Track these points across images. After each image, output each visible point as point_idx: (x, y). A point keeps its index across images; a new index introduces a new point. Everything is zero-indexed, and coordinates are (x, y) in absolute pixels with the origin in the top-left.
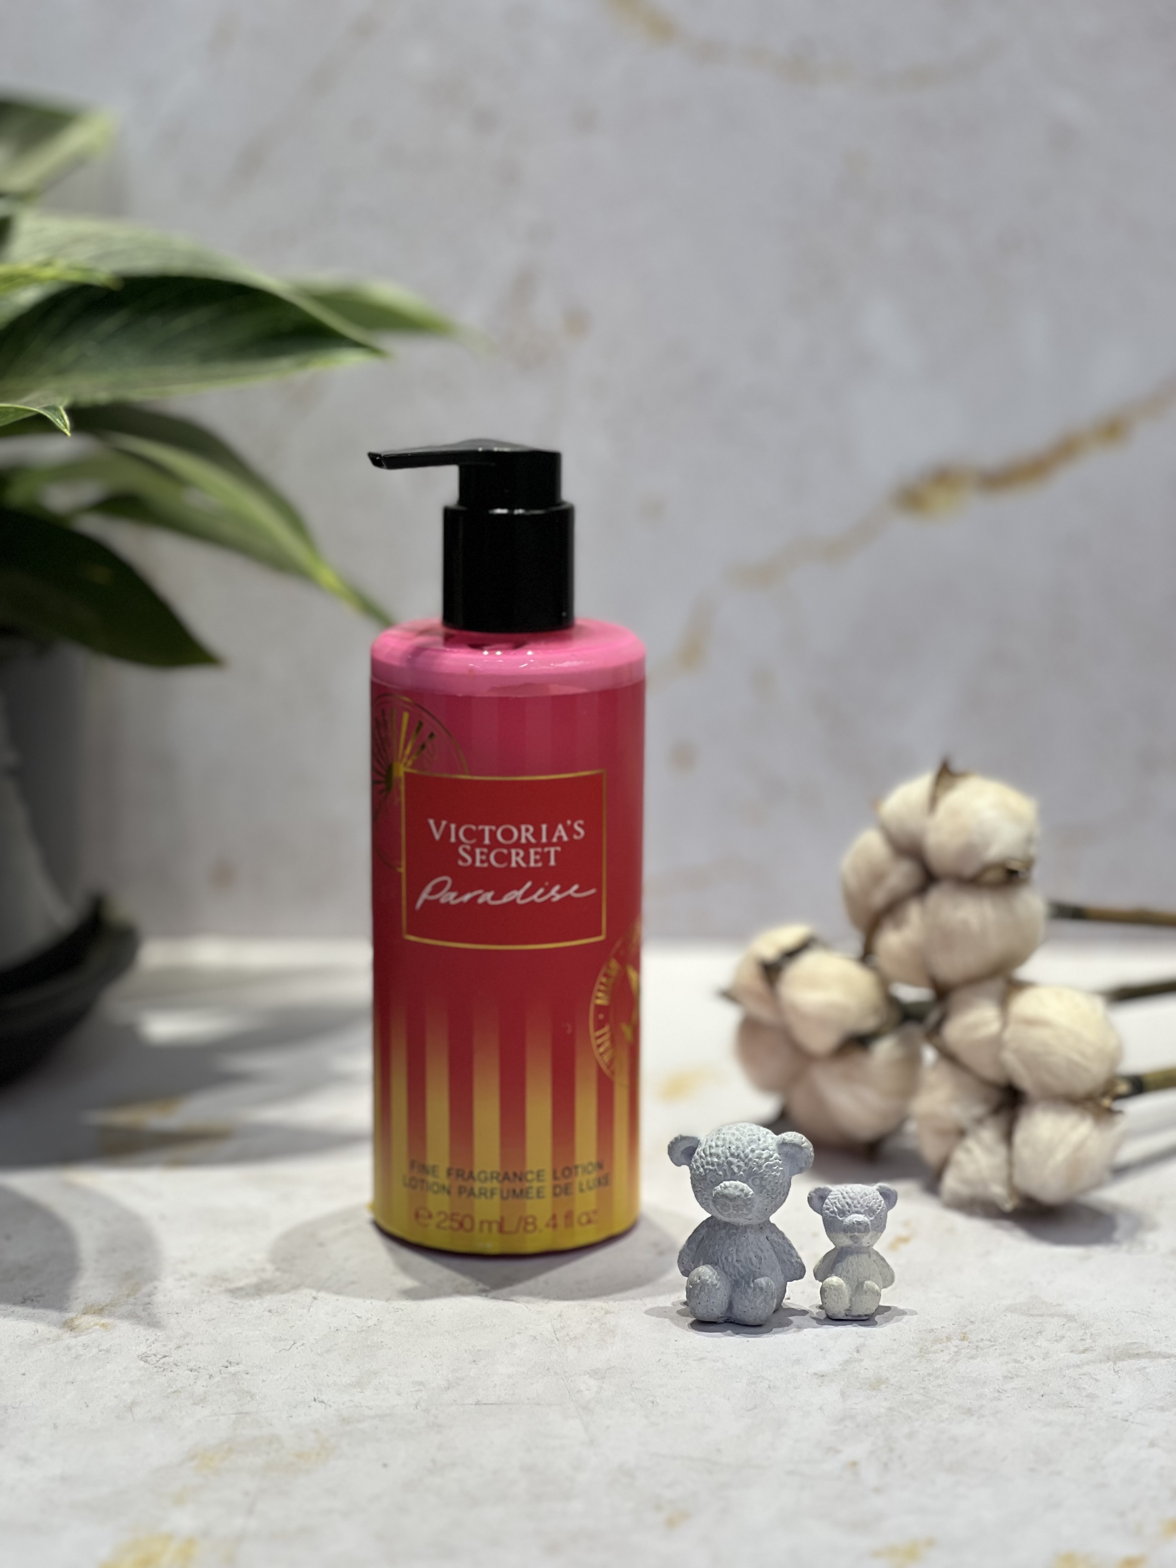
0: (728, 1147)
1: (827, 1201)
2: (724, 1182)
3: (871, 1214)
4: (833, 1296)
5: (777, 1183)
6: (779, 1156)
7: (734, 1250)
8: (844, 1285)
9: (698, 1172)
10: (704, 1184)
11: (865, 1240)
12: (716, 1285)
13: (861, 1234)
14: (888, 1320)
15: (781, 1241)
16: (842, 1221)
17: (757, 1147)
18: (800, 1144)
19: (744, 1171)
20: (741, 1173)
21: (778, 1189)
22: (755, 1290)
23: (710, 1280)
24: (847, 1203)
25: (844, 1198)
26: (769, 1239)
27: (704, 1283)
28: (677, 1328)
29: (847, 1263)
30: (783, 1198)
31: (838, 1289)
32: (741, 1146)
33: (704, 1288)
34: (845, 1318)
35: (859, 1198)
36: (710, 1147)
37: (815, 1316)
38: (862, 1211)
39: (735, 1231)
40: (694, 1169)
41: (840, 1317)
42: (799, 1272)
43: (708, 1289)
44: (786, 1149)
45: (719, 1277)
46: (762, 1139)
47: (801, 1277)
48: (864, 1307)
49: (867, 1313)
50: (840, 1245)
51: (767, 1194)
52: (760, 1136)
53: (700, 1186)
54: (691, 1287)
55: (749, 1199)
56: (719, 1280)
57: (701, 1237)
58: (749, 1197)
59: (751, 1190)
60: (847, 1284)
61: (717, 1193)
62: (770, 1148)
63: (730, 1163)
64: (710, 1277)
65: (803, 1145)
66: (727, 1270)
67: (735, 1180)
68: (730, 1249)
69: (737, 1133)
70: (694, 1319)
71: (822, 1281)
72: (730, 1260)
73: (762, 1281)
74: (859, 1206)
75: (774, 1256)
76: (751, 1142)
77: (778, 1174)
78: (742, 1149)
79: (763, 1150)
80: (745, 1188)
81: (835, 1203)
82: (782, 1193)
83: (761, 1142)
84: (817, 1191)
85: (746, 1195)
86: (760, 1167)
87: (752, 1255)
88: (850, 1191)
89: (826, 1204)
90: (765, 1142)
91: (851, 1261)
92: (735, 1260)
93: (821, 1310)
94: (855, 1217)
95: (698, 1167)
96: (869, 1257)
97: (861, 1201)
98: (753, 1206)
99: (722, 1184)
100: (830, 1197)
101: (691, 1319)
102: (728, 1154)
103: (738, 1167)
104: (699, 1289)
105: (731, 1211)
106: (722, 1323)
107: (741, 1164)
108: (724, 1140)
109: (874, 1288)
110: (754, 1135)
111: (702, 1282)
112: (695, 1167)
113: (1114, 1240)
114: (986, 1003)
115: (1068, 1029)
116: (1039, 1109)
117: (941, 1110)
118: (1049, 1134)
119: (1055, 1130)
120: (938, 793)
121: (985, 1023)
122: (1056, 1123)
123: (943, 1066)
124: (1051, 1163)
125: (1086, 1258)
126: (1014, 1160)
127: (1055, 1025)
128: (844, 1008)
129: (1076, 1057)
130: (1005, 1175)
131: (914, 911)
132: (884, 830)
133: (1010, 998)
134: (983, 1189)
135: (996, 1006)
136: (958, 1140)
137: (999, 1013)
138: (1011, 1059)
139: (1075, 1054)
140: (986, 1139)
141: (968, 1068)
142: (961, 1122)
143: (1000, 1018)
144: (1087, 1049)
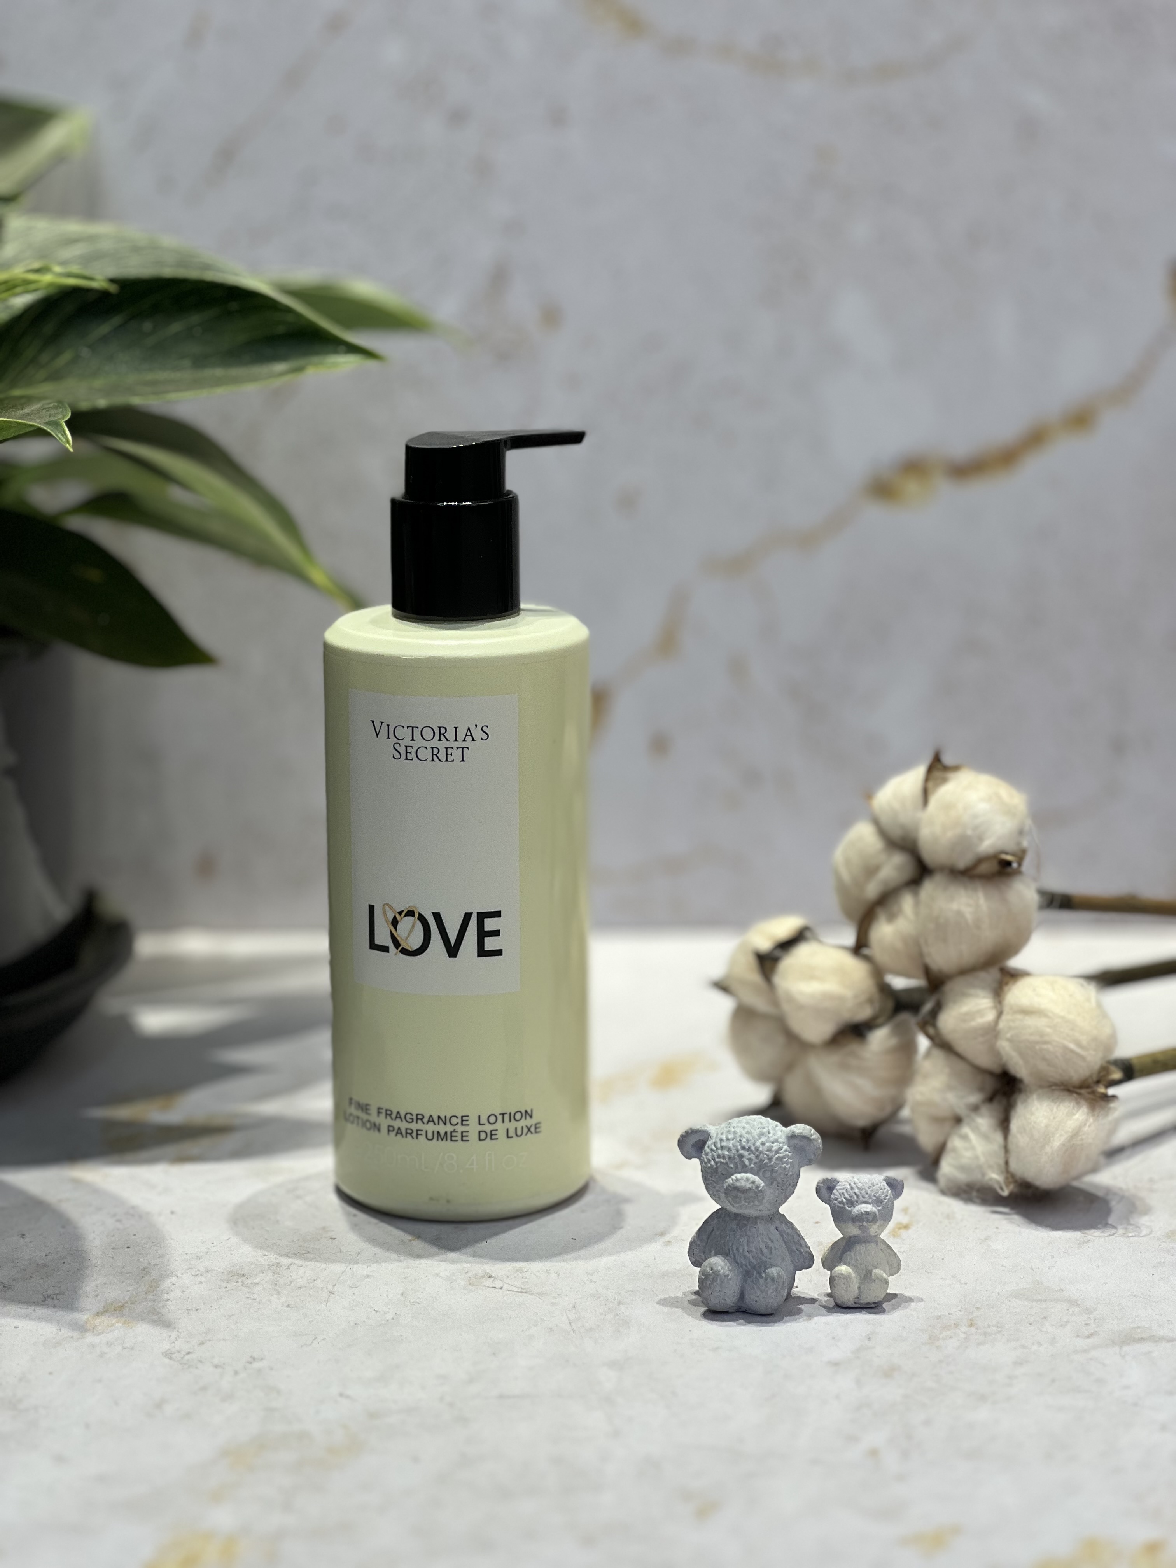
0: (738, 1140)
1: (835, 1191)
2: (736, 1175)
3: (879, 1204)
4: (842, 1285)
5: (787, 1175)
6: (788, 1148)
7: (744, 1240)
8: (853, 1274)
9: (709, 1165)
10: (715, 1176)
11: (873, 1229)
12: (728, 1276)
13: (869, 1224)
14: (895, 1308)
15: (790, 1231)
16: (850, 1211)
17: (767, 1140)
18: (809, 1136)
19: (755, 1163)
20: (752, 1165)
21: (788, 1181)
22: (766, 1279)
23: (722, 1271)
24: (855, 1194)
25: (852, 1188)
26: (779, 1229)
27: (716, 1274)
28: (690, 1318)
29: (856, 1251)
30: (792, 1189)
31: (847, 1277)
32: (751, 1139)
33: (717, 1279)
34: (854, 1306)
35: (867, 1189)
36: (721, 1140)
37: (824, 1303)
38: (870, 1201)
39: (745, 1222)
40: (705, 1161)
41: (850, 1304)
42: (807, 1262)
43: (720, 1279)
44: (795, 1141)
45: (730, 1268)
46: (772, 1132)
47: (810, 1266)
48: (873, 1294)
49: (876, 1300)
50: (849, 1235)
51: (778, 1186)
52: (770, 1128)
53: (711, 1179)
54: (703, 1277)
55: (761, 1191)
56: (730, 1271)
57: (711, 1228)
58: (760, 1189)
59: (761, 1182)
60: (856, 1272)
61: (729, 1186)
62: (779, 1140)
63: (741, 1156)
64: (722, 1268)
65: (812, 1137)
66: (738, 1261)
67: (746, 1172)
68: (741, 1240)
69: (747, 1126)
70: (706, 1309)
71: (830, 1268)
72: (741, 1251)
73: (773, 1271)
74: (867, 1196)
75: (784, 1246)
76: (761, 1135)
77: (788, 1166)
78: (753, 1142)
79: (773, 1143)
80: (756, 1180)
81: (843, 1193)
82: (791, 1185)
83: (771, 1135)
84: (825, 1181)
85: (757, 1187)
86: (770, 1159)
87: (763, 1246)
88: (858, 1182)
89: (834, 1195)
90: (774, 1134)
91: (860, 1249)
92: (746, 1251)
93: (829, 1298)
94: (863, 1207)
95: (709, 1160)
96: (877, 1245)
97: (869, 1191)
98: (764, 1198)
99: (733, 1177)
100: (838, 1187)
101: (704, 1309)
102: (739, 1147)
103: (750, 1159)
104: (711, 1280)
105: (743, 1203)
106: (734, 1312)
107: (752, 1156)
108: (735, 1133)
109: (882, 1276)
110: (764, 1128)
111: (713, 1272)
112: (706, 1160)
113: (1111, 1225)
114: (981, 993)
115: (1063, 1018)
116: (1035, 1096)
117: (937, 1097)
118: (1045, 1121)
119: (1052, 1118)
120: (930, 785)
121: (980, 1013)
122: (1052, 1111)
123: (938, 1054)
124: (1048, 1149)
125: (1084, 1242)
126: (1011, 1146)
127: (1050, 1014)
128: (841, 998)
129: (1072, 1046)
130: (1002, 1162)
131: (907, 902)
132: (876, 822)
133: (1006, 988)
134: (980, 1176)
135: (992, 995)
136: (952, 1128)
137: (995, 1002)
138: (1006, 1048)
139: (1070, 1043)
140: (982, 1126)
141: (963, 1057)
142: (957, 1109)
143: (995, 1007)
144: (1082, 1038)
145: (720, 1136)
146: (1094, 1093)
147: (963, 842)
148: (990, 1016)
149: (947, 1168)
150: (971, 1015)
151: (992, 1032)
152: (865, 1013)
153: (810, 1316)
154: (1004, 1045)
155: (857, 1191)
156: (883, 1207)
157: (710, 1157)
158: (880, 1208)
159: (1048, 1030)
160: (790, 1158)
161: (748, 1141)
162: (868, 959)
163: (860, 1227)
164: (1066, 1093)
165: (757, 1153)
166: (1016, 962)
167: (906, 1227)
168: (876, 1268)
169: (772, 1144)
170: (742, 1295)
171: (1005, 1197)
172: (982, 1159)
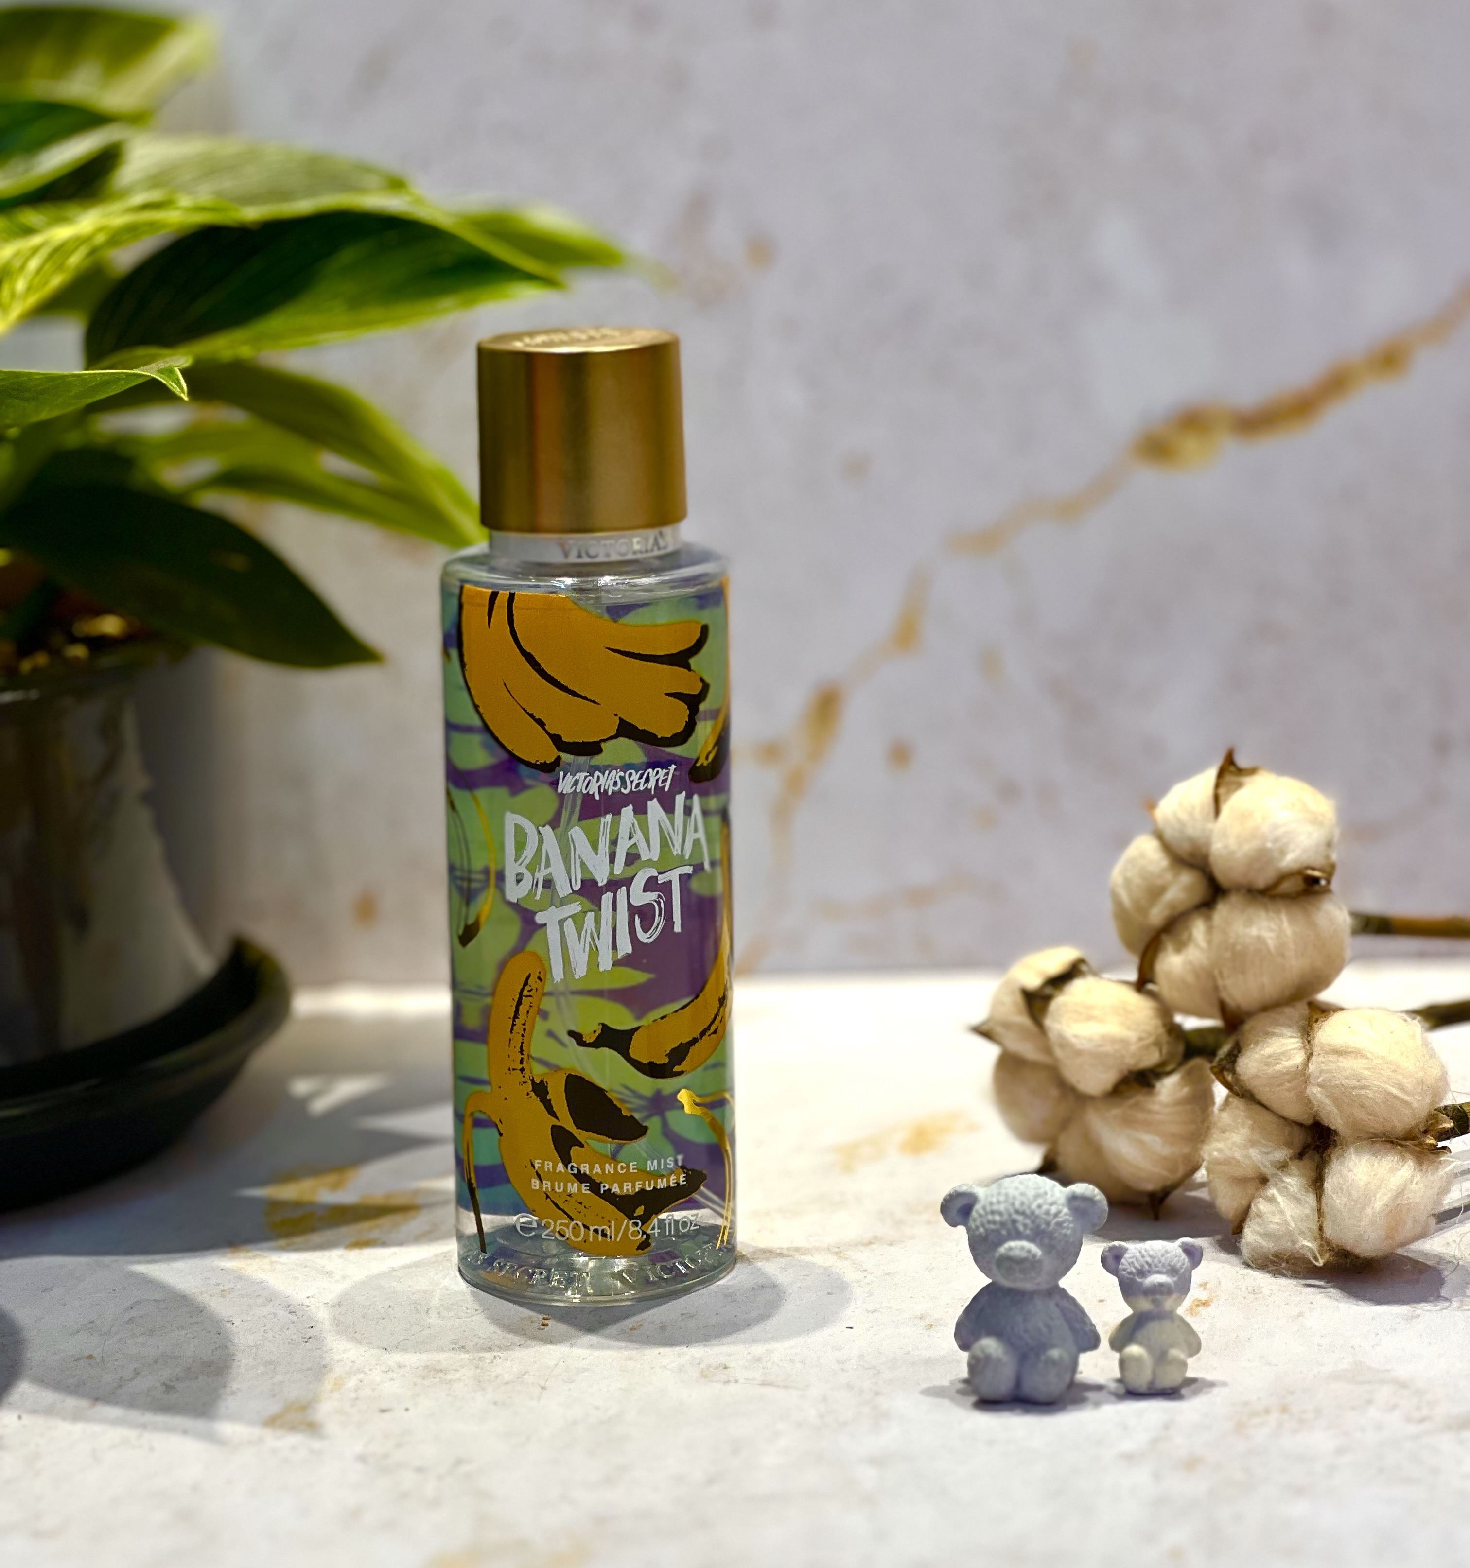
1: (1123, 1261)
5: (1067, 1242)
7: (1019, 1318)
14: (1196, 1393)
19: (1031, 1229)
20: (1028, 1232)
24: (1147, 1263)
25: (1143, 1257)
27: (988, 1358)
28: (958, 1409)
31: (1138, 1360)
35: (1160, 1256)
36: (991, 1204)
37: (1113, 1390)
41: (1143, 1389)
44: (1077, 1203)
46: (1049, 1193)
48: (1169, 1379)
63: (1014, 1222)
73: (1055, 1353)
74: (1160, 1265)
76: (1037, 1196)
79: (1052, 1204)
81: (1132, 1263)
84: (1111, 1249)
85: (1034, 1256)
86: (1048, 1224)
87: (1041, 1325)
89: (1123, 1264)
91: (1153, 1327)
97: (1163, 1260)
100: (1126, 1256)
102: (1012, 1210)
103: (1025, 1226)
107: (1028, 1221)
108: (1007, 1195)
113: (1443, 1297)
114: (1287, 1032)
115: (1383, 1058)
116: (1352, 1150)
117: (1238, 1155)
118: (1365, 1178)
119: (1373, 1174)
120: (1222, 791)
121: (1287, 1055)
122: (1373, 1165)
124: (1369, 1211)
125: (1413, 1317)
126: (1324, 1208)
127: (1369, 1055)
128: (1124, 1042)
129: (1394, 1091)
130: (1315, 1228)
131: (1198, 929)
132: (1159, 836)
133: (1316, 1026)
134: (1289, 1244)
135: (1299, 1034)
136: (1257, 1189)
137: (1303, 1043)
138: (1319, 1095)
139: (1393, 1086)
140: (1292, 1186)
141: (1268, 1106)
142: (1262, 1168)
143: (1304, 1047)
144: (1405, 1080)
146: (1420, 1144)
147: (1262, 856)
148: (1298, 1058)
149: (1251, 1236)
150: (1277, 1058)
151: (1301, 1075)
152: (1152, 1058)
153: (1097, 1404)
154: (1315, 1092)
155: (1149, 1259)
156: (1180, 1279)
158: (1175, 1279)
159: (1366, 1072)
161: (1022, 1204)
162: (1152, 995)
163: (1155, 1302)
164: (1389, 1145)
165: (1033, 1218)
166: (1325, 996)
167: (1205, 1304)
170: (1018, 1383)
171: (1320, 1268)
172: (1293, 1225)
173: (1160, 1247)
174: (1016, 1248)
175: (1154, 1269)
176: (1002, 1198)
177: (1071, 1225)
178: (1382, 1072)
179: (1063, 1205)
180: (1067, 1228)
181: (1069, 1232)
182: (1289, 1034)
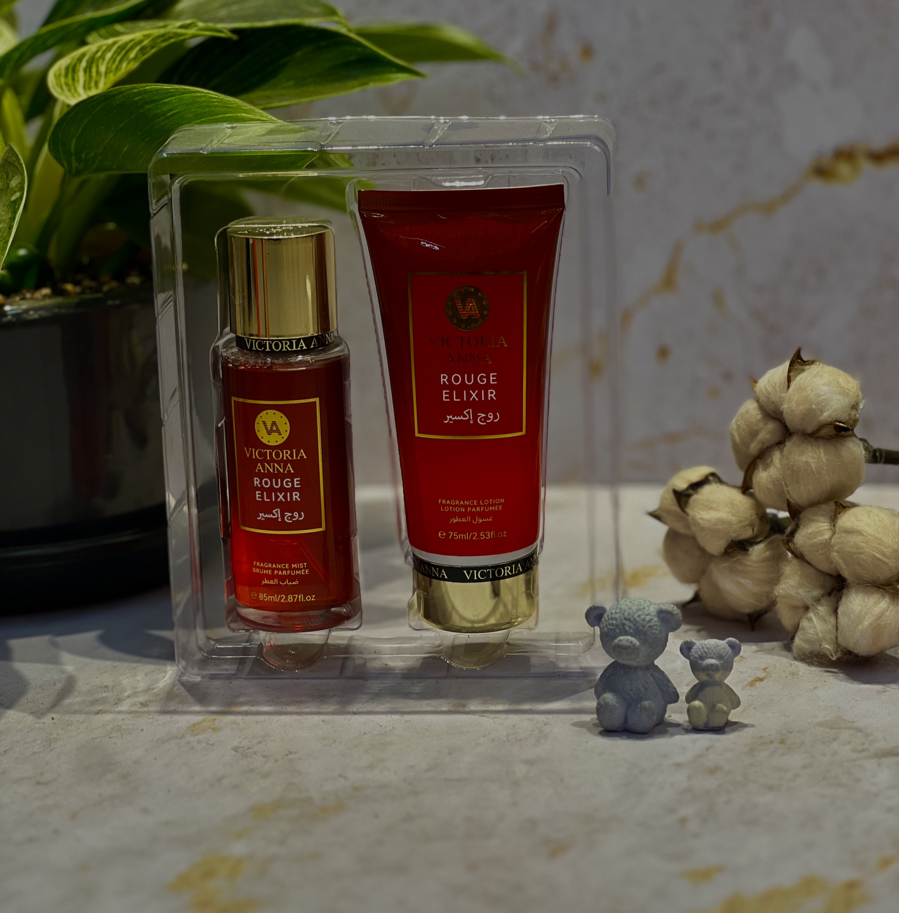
0: (623, 613)
1: (692, 650)
5: (656, 638)
11: (717, 676)
14: (733, 731)
19: (633, 629)
20: (631, 631)
24: (705, 652)
25: (703, 648)
27: (607, 705)
31: (698, 709)
32: (631, 612)
34: (704, 729)
36: (612, 613)
37: (685, 727)
38: (715, 657)
42: (675, 698)
46: (647, 608)
48: (718, 721)
49: (719, 725)
54: (599, 707)
55: (637, 648)
61: (615, 644)
62: (652, 614)
63: (624, 624)
69: (629, 604)
72: (625, 689)
73: (646, 703)
76: (638, 610)
79: (647, 615)
80: (633, 641)
81: (697, 651)
83: (645, 610)
85: (634, 645)
86: (644, 626)
88: (707, 644)
89: (692, 652)
90: (648, 610)
91: (708, 691)
95: (604, 628)
97: (714, 650)
99: (618, 639)
100: (694, 647)
102: (623, 618)
103: (630, 627)
107: (631, 625)
108: (621, 609)
110: (641, 605)
112: (602, 627)
114: (822, 519)
115: (873, 536)
116: (853, 591)
117: (792, 592)
118: (859, 608)
119: (864, 605)
120: (791, 374)
121: (820, 533)
122: (864, 601)
123: (795, 561)
124: (860, 627)
125: (883, 692)
126: (839, 625)
127: (865, 534)
128: (730, 523)
129: (878, 556)
130: (833, 637)
131: (776, 457)
132: (758, 401)
133: (839, 516)
134: (818, 646)
135: (829, 521)
136: (804, 613)
137: (831, 526)
138: (836, 557)
139: (878, 553)
140: (822, 612)
141: (812, 564)
142: (806, 600)
143: (831, 529)
144: (886, 550)
145: (611, 611)
146: (894, 589)
147: (810, 413)
148: (827, 536)
149: (798, 641)
150: (815, 535)
151: (827, 545)
152: (748, 534)
153: (673, 735)
154: (835, 555)
155: (706, 650)
157: (604, 625)
158: (722, 662)
159: (863, 544)
160: (658, 626)
161: (629, 614)
162: (752, 495)
163: (708, 675)
164: (876, 589)
165: (635, 622)
166: (850, 499)
167: (761, 680)
168: (720, 702)
169: (646, 617)
171: (834, 661)
172: (821, 635)
173: (713, 643)
174: (624, 639)
175: (709, 655)
176: (618, 611)
177: (659, 628)
178: (872, 544)
179: (654, 616)
180: (656, 629)
181: (657, 632)
182: (823, 520)
